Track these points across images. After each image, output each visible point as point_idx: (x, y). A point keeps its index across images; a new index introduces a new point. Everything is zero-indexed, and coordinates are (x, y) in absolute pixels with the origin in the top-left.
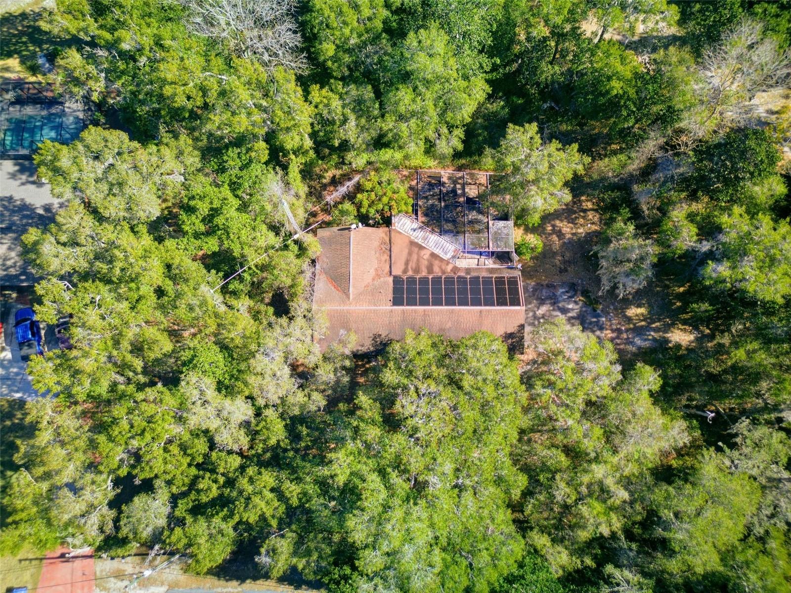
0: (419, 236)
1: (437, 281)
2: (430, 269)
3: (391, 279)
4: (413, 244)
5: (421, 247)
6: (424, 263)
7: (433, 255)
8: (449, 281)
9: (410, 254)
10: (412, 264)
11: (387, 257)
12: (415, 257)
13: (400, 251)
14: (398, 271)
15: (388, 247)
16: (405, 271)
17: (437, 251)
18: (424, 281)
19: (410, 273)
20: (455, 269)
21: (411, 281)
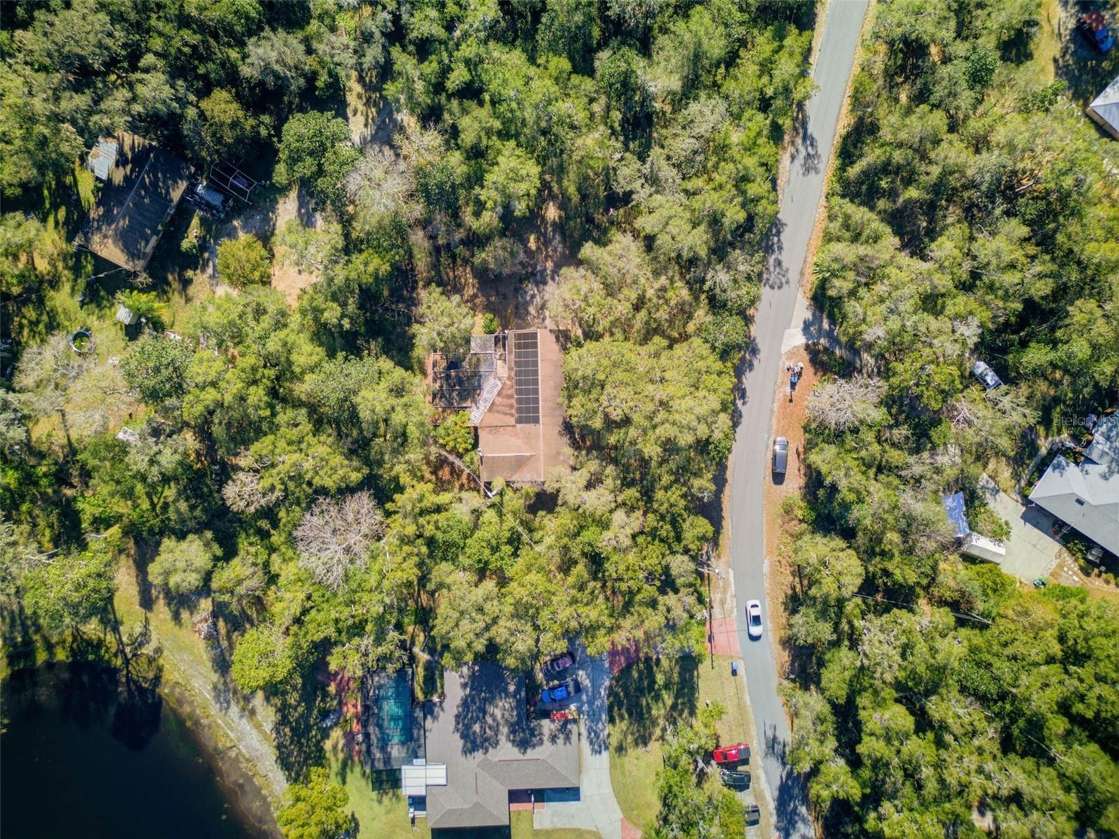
0: (483, 405)
1: (519, 392)
2: (511, 397)
3: (519, 426)
4: (490, 410)
5: (493, 404)
6: (506, 401)
7: (499, 394)
8: (519, 383)
9: (498, 412)
10: (507, 410)
11: (501, 430)
12: (501, 408)
13: (496, 419)
14: (512, 421)
15: (494, 428)
16: (512, 415)
17: (496, 392)
18: (519, 401)
19: (513, 411)
20: (509, 378)
21: (519, 410)
